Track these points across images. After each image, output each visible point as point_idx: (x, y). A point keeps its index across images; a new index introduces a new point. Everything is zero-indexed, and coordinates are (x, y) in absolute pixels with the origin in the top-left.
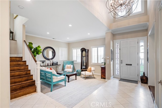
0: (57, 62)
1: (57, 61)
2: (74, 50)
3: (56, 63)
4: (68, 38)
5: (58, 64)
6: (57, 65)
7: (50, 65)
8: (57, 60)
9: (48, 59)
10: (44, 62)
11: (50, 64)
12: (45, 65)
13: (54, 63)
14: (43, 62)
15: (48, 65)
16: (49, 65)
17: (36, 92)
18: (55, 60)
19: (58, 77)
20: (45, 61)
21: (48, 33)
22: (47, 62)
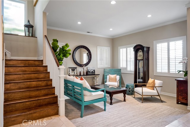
0: (94, 71)
1: (93, 69)
2: (121, 50)
3: (92, 72)
4: (111, 29)
5: (96, 73)
6: (94, 74)
7: (84, 75)
8: (94, 67)
9: (81, 66)
10: (75, 70)
11: (84, 72)
12: (76, 74)
13: (90, 72)
14: (73, 69)
15: (80, 75)
16: (82, 74)
17: (58, 114)
18: (90, 67)
19: (92, 93)
20: (76, 68)
21: (79, 23)
22: (79, 69)
